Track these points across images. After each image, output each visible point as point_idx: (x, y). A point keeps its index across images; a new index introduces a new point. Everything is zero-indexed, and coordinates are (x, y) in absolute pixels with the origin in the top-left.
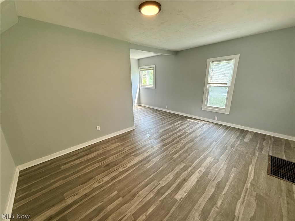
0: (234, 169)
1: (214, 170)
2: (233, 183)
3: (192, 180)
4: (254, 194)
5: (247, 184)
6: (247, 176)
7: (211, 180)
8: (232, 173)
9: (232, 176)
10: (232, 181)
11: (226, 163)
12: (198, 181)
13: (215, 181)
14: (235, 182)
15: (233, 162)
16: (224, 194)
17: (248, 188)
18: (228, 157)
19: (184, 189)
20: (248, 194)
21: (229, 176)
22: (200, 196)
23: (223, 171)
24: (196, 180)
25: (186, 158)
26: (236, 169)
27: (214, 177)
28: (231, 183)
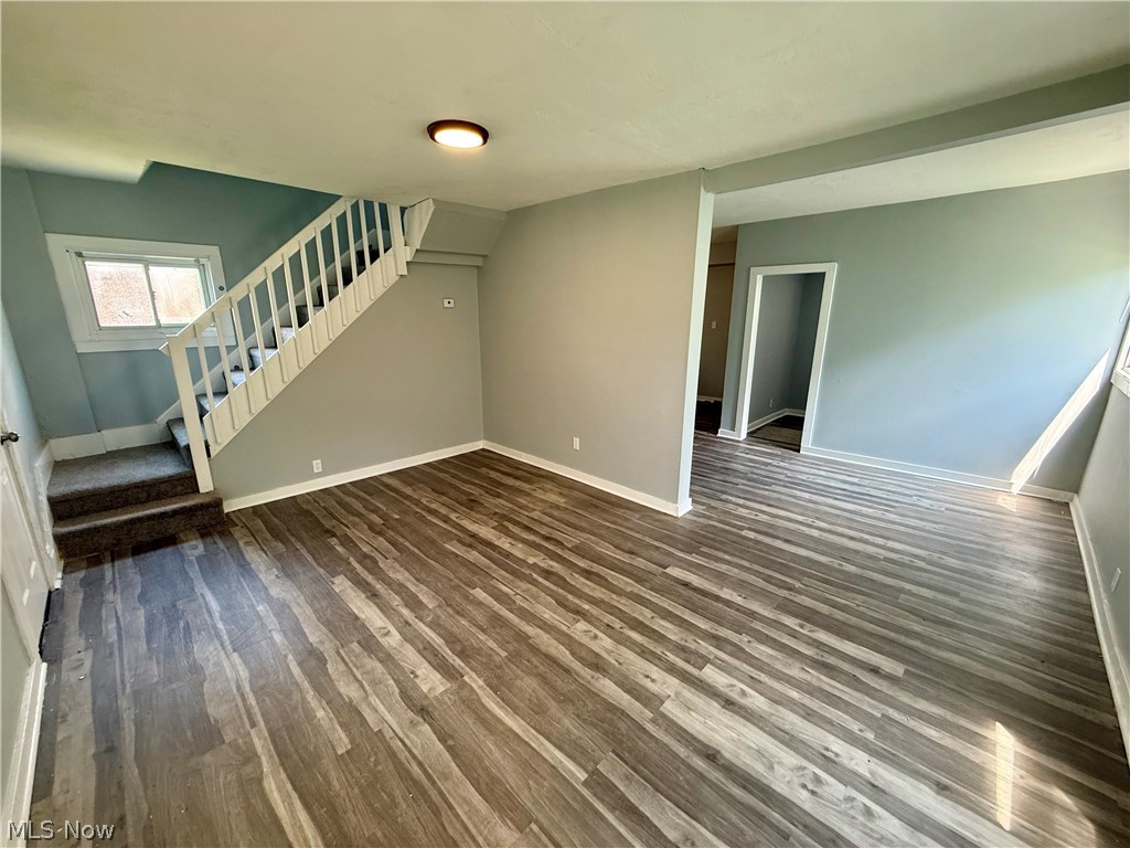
0: (343, 743)
1: (373, 669)
2: (296, 697)
3: (366, 609)
4: (229, 736)
5: (265, 739)
6: (285, 771)
7: (343, 646)
8: (331, 720)
9: (320, 714)
10: (304, 699)
11: (388, 734)
12: (357, 618)
13: (333, 653)
14: (295, 709)
15: (380, 768)
16: (286, 656)
17: (253, 732)
18: (420, 764)
19: (349, 591)
20: (240, 717)
21: (324, 702)
22: (315, 611)
23: (356, 695)
24: (362, 616)
25: (462, 616)
26: (340, 752)
27: (346, 658)
28: (301, 692)
